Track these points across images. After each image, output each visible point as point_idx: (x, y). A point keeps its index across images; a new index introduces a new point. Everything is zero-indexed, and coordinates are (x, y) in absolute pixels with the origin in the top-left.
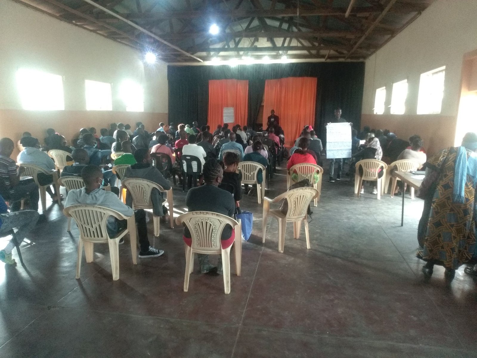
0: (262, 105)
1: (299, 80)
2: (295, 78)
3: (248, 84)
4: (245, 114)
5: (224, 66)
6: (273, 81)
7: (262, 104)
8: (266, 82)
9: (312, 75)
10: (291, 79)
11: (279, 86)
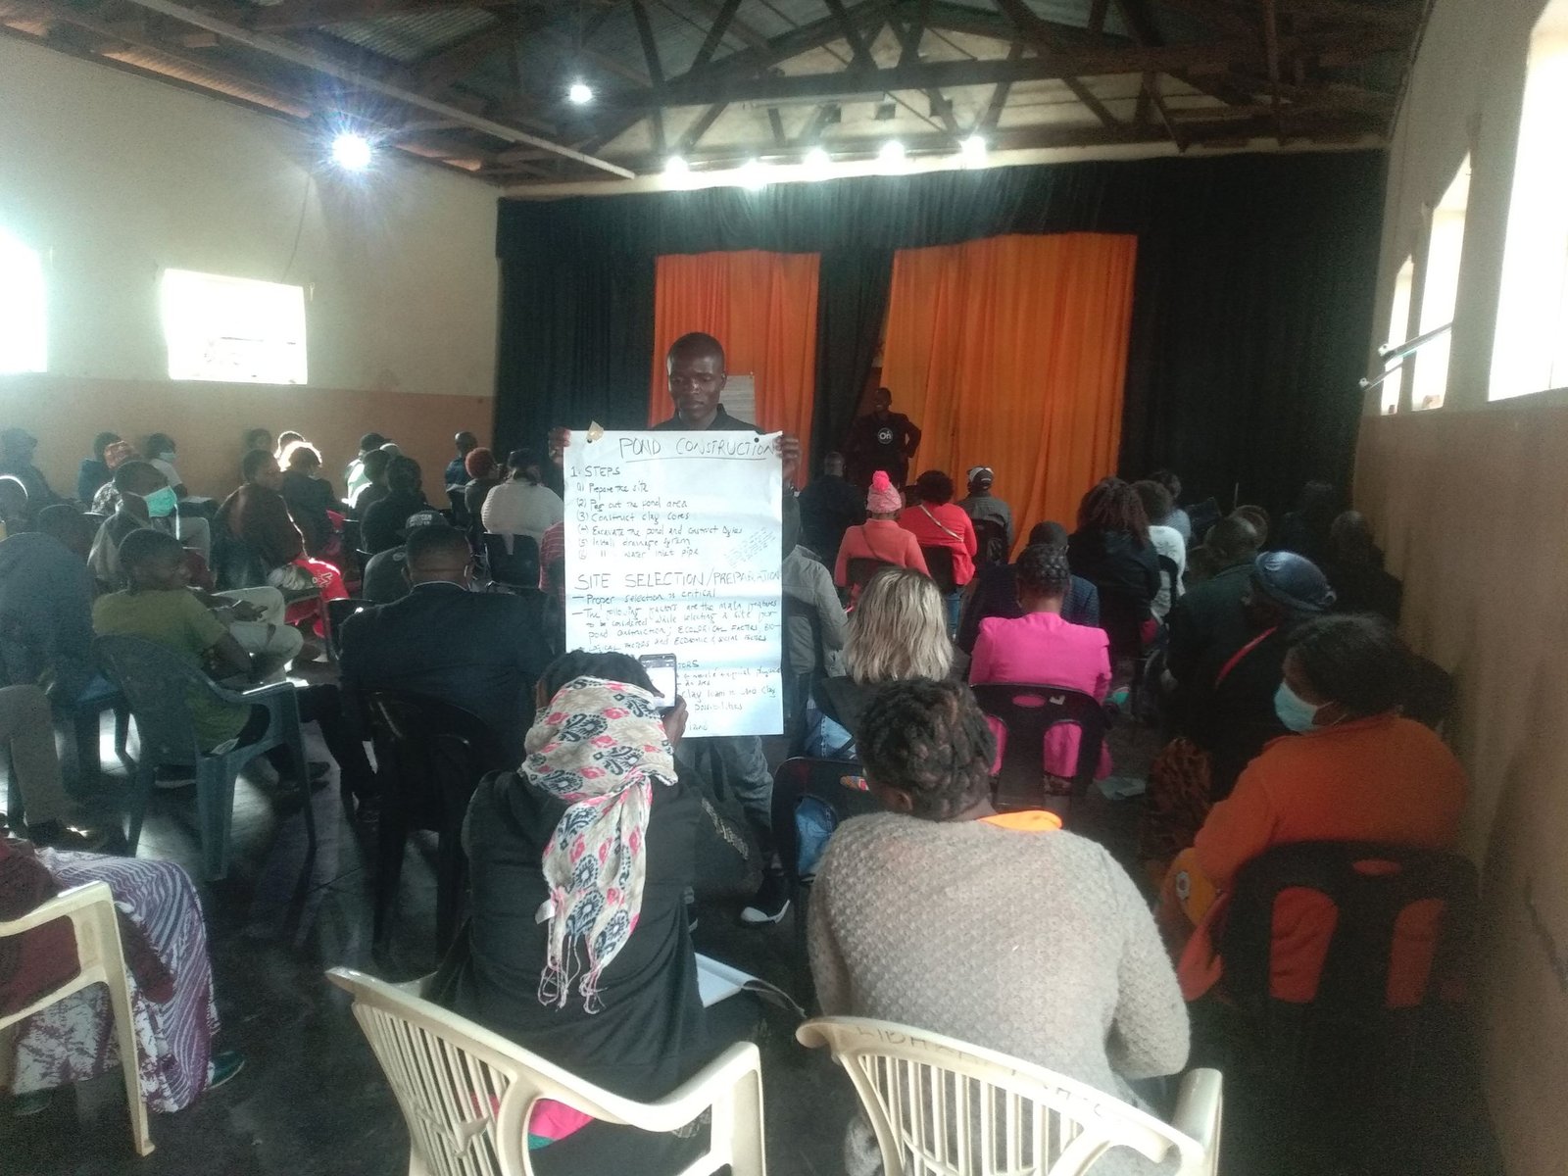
0: (873, 365)
1: (1052, 245)
2: (1029, 239)
3: (816, 267)
4: (800, 404)
5: (714, 193)
6: (928, 257)
7: (877, 364)
8: (896, 262)
9: (1109, 224)
10: (1010, 244)
11: (953, 274)
